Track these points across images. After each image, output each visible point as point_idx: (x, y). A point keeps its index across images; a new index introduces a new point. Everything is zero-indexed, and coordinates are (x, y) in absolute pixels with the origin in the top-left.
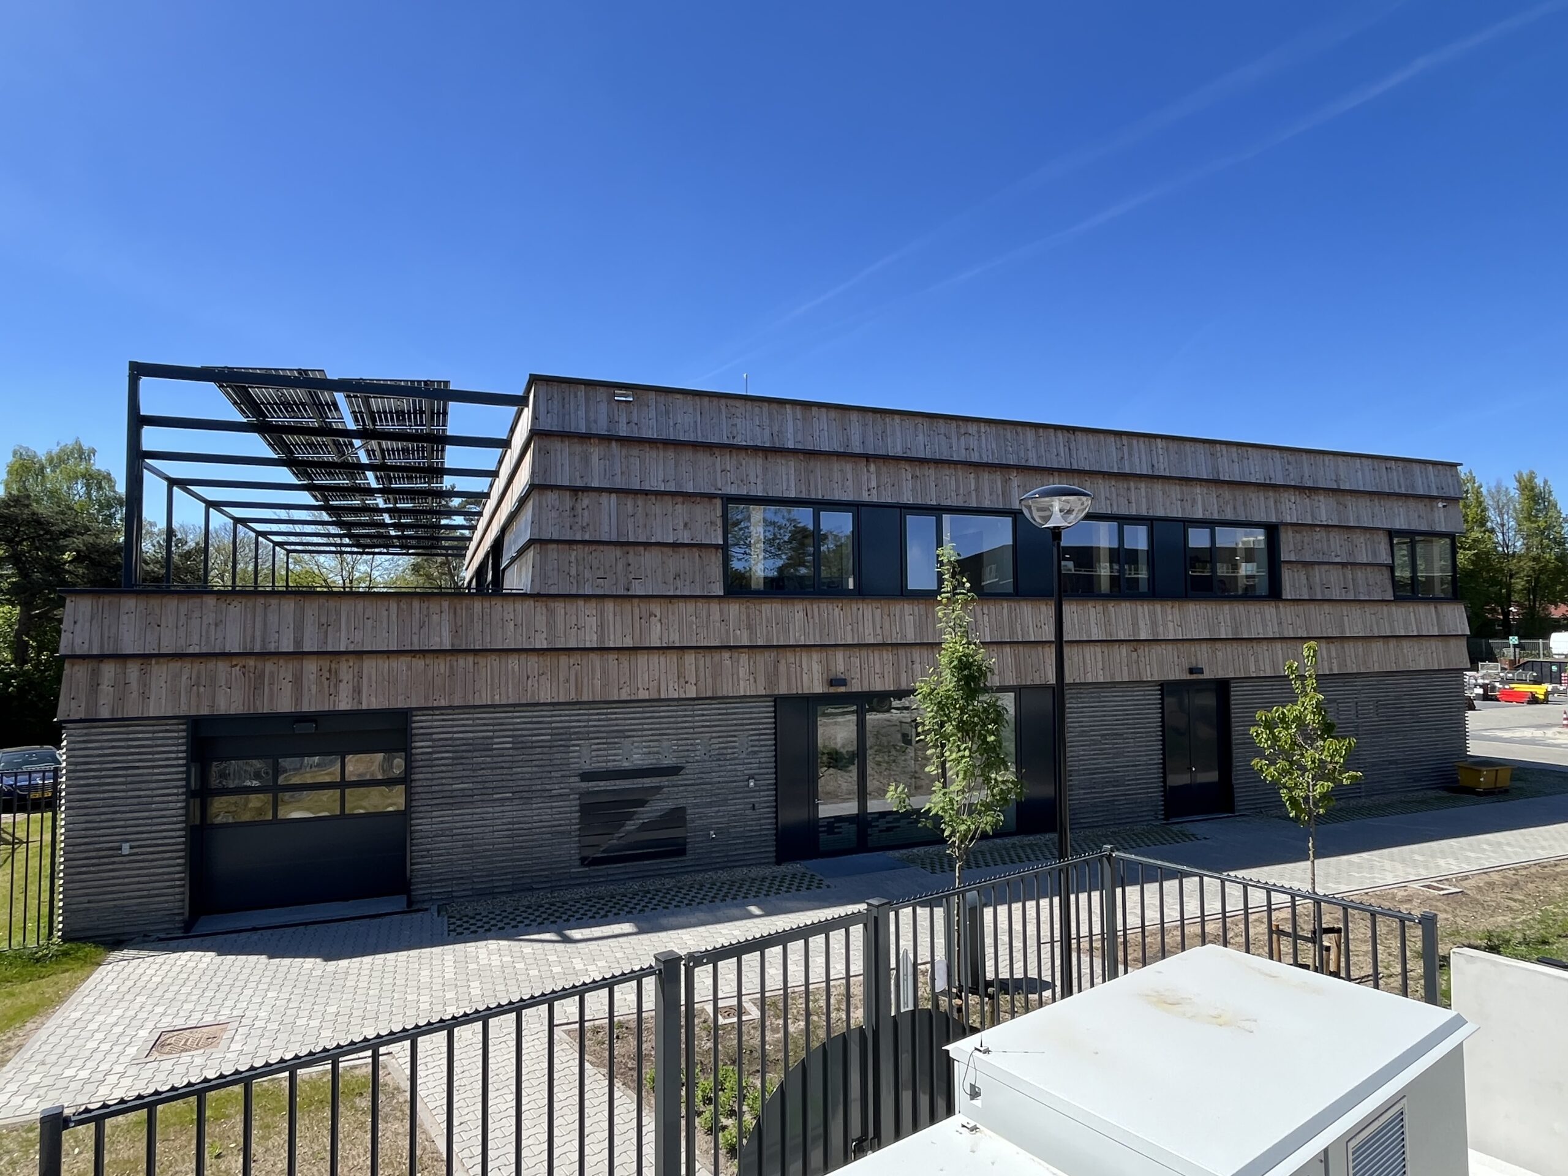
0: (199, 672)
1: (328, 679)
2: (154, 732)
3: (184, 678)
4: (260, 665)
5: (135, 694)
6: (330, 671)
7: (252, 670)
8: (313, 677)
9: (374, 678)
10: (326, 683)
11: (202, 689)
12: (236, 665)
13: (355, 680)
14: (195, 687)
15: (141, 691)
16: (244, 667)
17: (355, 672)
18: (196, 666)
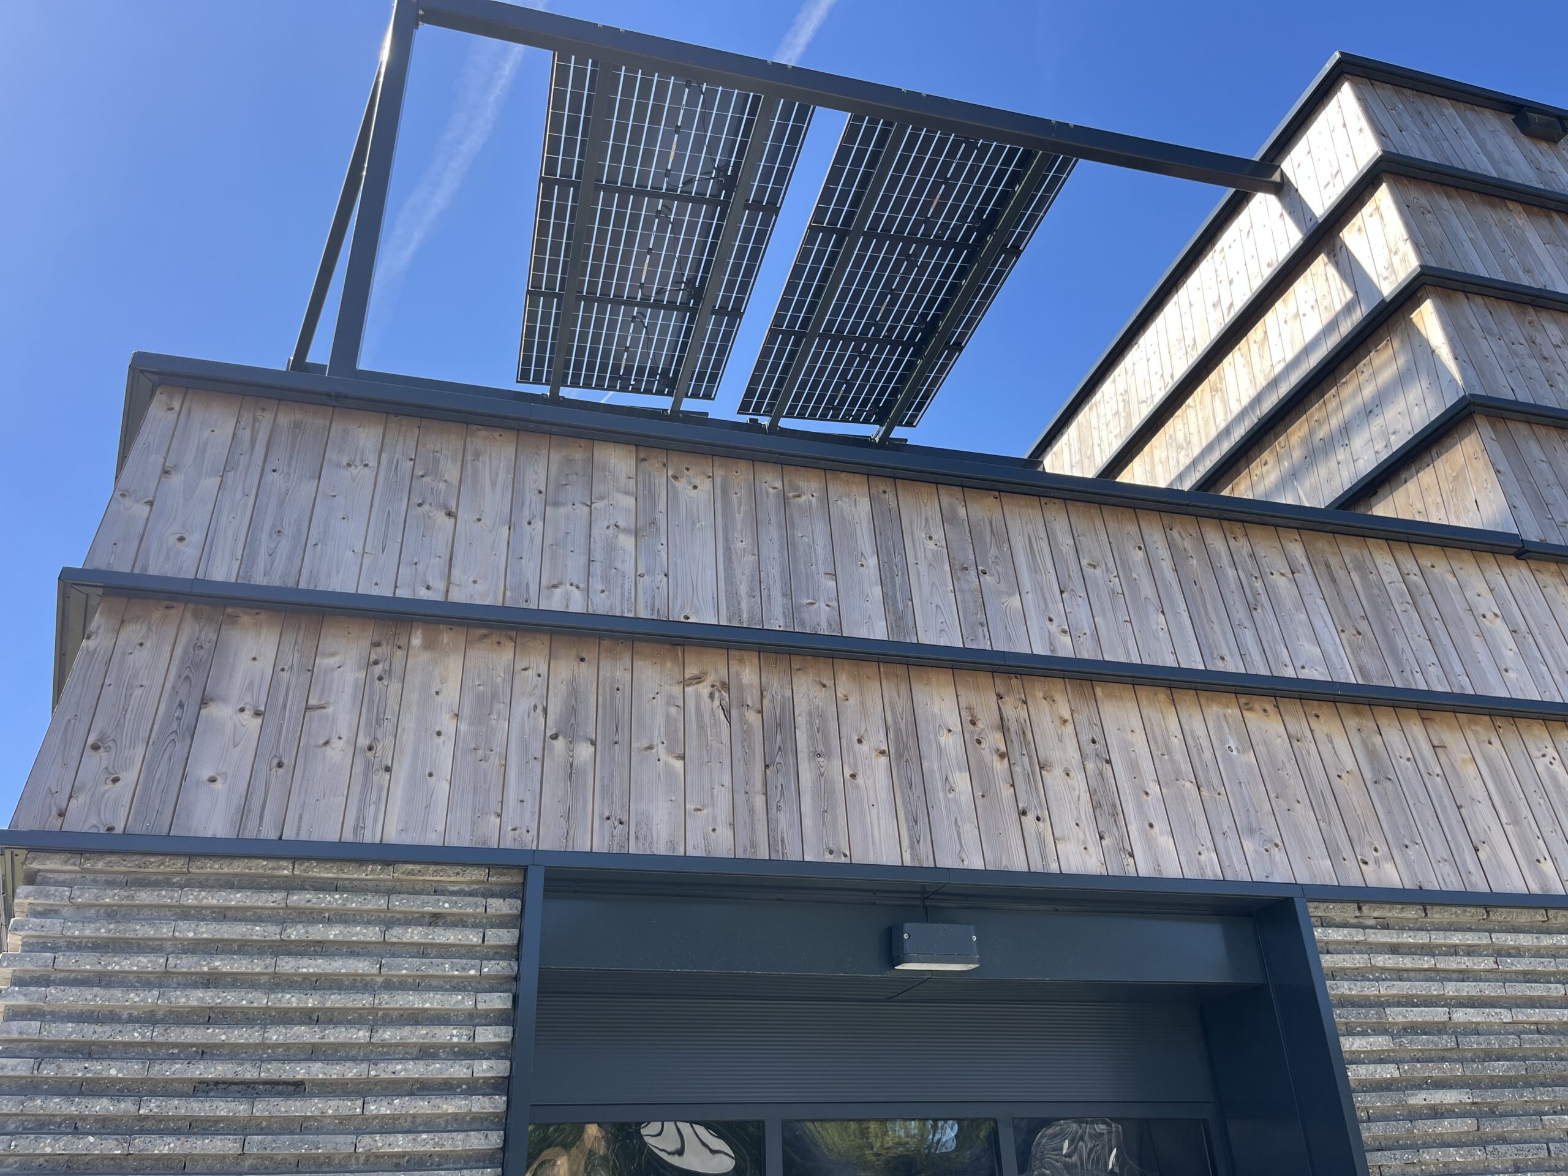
0: (574, 690)
1: (1002, 756)
2: (388, 921)
3: (522, 705)
4: (776, 683)
5: (338, 753)
6: (1003, 726)
7: (752, 698)
8: (951, 743)
9: (1147, 767)
10: (1000, 767)
11: (584, 752)
12: (698, 679)
13: (1090, 766)
14: (560, 744)
15: (363, 741)
16: (726, 686)
17: (1085, 738)
18: (565, 669)
